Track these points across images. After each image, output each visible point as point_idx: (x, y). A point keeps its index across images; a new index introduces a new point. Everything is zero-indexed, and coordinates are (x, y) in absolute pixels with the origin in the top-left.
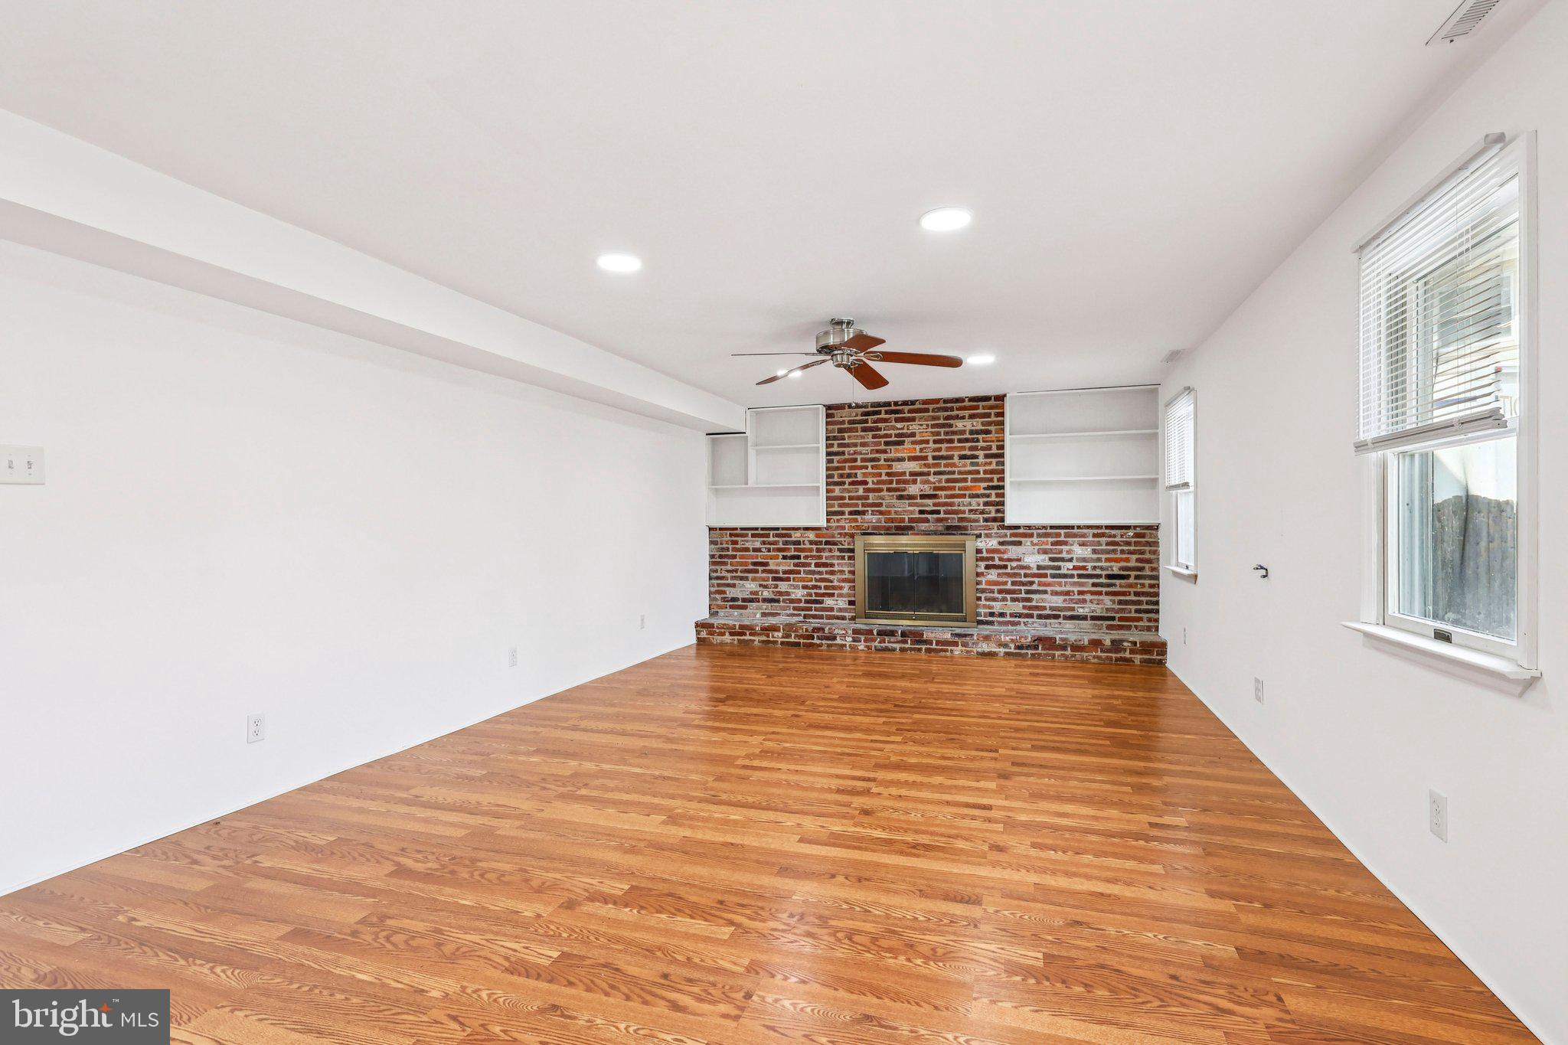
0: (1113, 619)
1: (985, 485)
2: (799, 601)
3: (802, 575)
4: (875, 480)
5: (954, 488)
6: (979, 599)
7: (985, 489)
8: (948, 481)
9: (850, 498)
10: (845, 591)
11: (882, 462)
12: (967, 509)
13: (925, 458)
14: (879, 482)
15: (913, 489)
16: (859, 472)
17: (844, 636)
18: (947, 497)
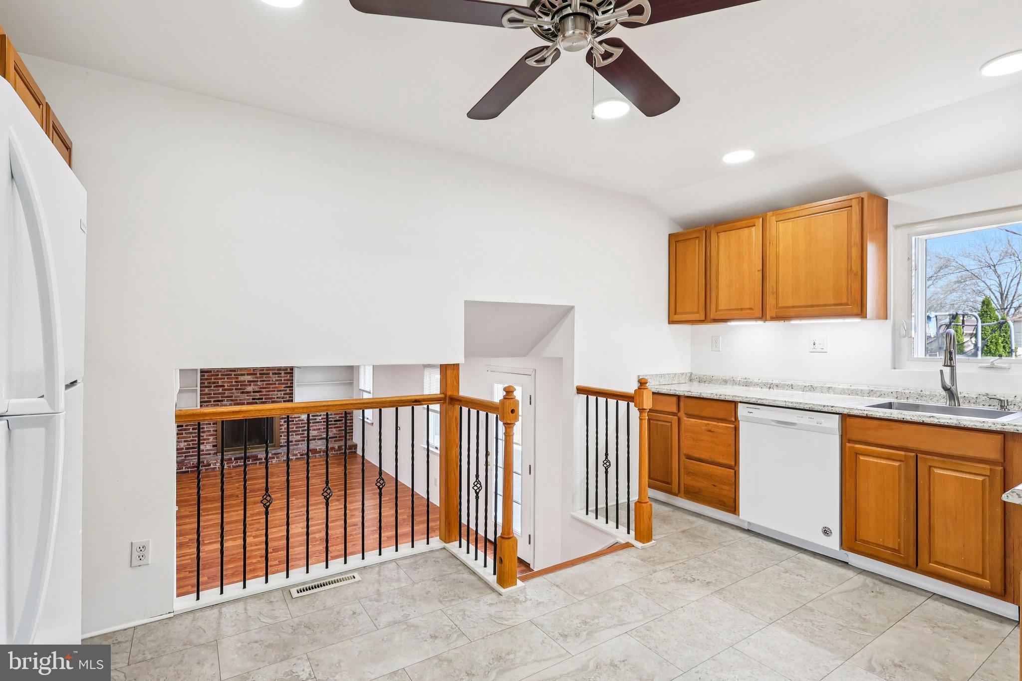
0: (336, 437)
1: (284, 386)
2: (183, 449)
3: (184, 435)
4: (229, 385)
5: (270, 388)
6: (281, 436)
7: (284, 387)
8: (267, 384)
9: (214, 394)
10: (211, 440)
11: (233, 376)
12: (276, 397)
13: (256, 374)
14: (230, 386)
15: (249, 389)
16: (220, 381)
17: (216, 463)
18: (266, 391)
